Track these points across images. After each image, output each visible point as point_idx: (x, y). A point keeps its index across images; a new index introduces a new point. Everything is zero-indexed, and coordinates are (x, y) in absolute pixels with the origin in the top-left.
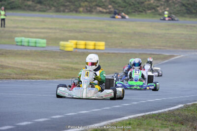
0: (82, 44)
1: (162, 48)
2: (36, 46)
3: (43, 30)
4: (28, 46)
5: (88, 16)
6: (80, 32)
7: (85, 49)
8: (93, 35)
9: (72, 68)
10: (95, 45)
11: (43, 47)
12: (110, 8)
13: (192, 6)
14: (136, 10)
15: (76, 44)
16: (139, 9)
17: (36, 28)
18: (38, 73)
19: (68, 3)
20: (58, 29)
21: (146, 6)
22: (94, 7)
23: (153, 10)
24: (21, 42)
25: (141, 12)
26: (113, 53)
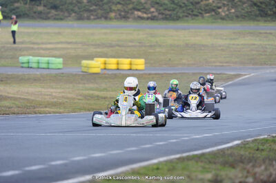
0: (112, 63)
1: (225, 64)
2: (48, 68)
3: (60, 46)
4: (38, 68)
5: (122, 23)
7: (118, 69)
8: (128, 49)
9: (98, 96)
10: (131, 64)
11: (59, 69)
12: (153, 12)
13: (266, 6)
14: (189, 14)
15: (105, 64)
16: (192, 11)
17: (50, 43)
18: (49, 104)
19: (94, 7)
20: (81, 43)
21: (203, 9)
22: (130, 12)
23: (213, 13)
24: (29, 63)
25: (197, 16)
26: (156, 74)
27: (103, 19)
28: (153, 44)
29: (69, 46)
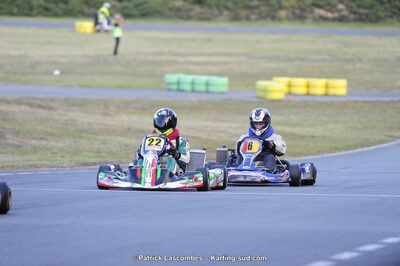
0: (300, 85)
2: (208, 92)
3: (215, 59)
4: (193, 91)
5: (296, 26)
6: (289, 60)
8: (315, 65)
10: (327, 87)
11: (223, 93)
12: (341, 10)
14: (395, 13)
15: (289, 85)
17: (201, 55)
19: (256, 2)
20: (245, 55)
22: (309, 9)
24: (179, 83)
26: (365, 102)
27: (269, 20)
28: (349, 57)
29: (228, 59)
